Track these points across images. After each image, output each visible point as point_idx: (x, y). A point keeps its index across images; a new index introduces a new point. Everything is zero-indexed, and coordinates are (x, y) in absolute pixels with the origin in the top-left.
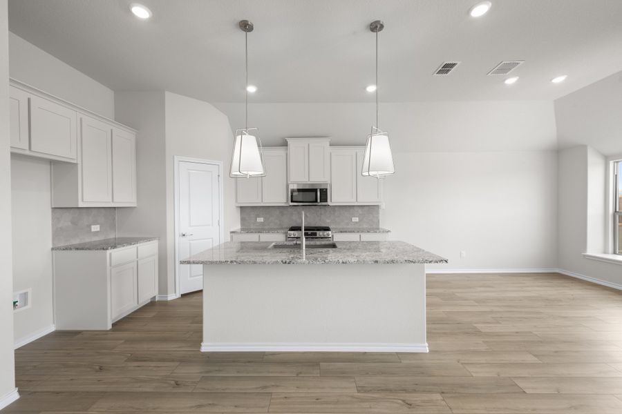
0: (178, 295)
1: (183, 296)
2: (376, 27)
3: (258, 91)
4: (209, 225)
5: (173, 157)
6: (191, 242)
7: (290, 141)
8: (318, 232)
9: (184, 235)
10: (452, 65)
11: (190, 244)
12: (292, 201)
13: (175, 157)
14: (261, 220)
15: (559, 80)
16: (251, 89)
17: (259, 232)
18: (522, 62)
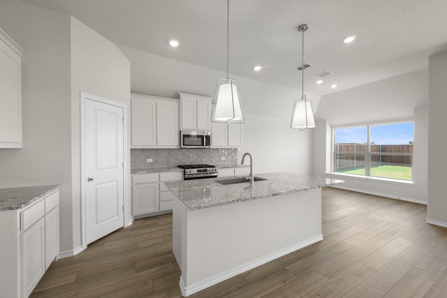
0: (85, 247)
1: (89, 246)
2: (302, 28)
3: (179, 47)
4: (115, 167)
5: (80, 92)
6: (97, 186)
7: (182, 95)
8: (208, 169)
9: (91, 180)
10: (309, 66)
11: (97, 188)
12: (184, 145)
13: (81, 92)
14: (150, 160)
15: (334, 86)
16: (174, 44)
17: (159, 172)
18: (333, 73)
